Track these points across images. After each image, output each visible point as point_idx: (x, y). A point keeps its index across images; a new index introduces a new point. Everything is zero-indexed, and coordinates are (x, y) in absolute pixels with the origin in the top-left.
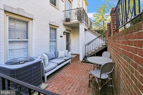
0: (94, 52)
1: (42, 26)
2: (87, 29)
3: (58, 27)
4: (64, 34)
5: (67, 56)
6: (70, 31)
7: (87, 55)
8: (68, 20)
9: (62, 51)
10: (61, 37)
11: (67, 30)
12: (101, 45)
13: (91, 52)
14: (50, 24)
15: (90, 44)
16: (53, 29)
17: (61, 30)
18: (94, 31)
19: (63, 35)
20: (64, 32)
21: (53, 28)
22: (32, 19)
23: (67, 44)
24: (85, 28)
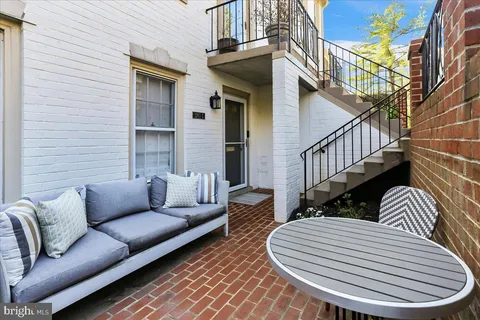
0: (345, 184)
2: (315, 86)
3: (184, 74)
4: (212, 105)
5: (209, 202)
6: (247, 96)
7: (310, 196)
8: (227, 44)
9: (189, 175)
10: (198, 116)
11: (226, 90)
12: (380, 153)
13: (331, 183)
14: (133, 59)
16: (155, 80)
17: (198, 88)
18: (359, 101)
19: (206, 108)
20: (212, 99)
22: (19, 23)
23: (232, 149)
24: (300, 78)
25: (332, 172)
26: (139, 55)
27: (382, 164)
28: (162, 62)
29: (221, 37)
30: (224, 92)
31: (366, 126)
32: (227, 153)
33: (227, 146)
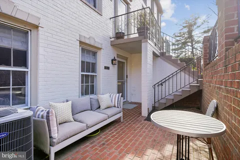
0: (173, 100)
1: (61, 42)
2: (159, 54)
4: (112, 63)
6: (126, 59)
7: (157, 105)
8: (120, 35)
10: (107, 68)
11: (118, 56)
12: (188, 86)
13: (166, 99)
14: (80, 42)
15: (164, 84)
18: (179, 62)
19: (110, 65)
20: (112, 60)
21: (88, 50)
23: (120, 84)
24: (153, 51)
25: (167, 94)
26: (83, 40)
27: (190, 91)
28: (92, 43)
29: (117, 32)
30: (117, 57)
31: (183, 73)
32: (118, 85)
33: (118, 82)
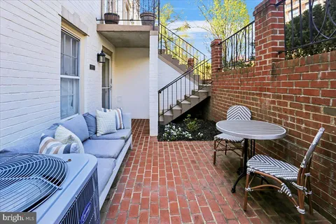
0: (181, 110)
3: (86, 35)
4: (98, 60)
5: (120, 129)
6: (111, 54)
8: (113, 18)
10: (92, 67)
20: (98, 55)
21: (71, 35)
26: (66, 17)
33: (103, 90)
